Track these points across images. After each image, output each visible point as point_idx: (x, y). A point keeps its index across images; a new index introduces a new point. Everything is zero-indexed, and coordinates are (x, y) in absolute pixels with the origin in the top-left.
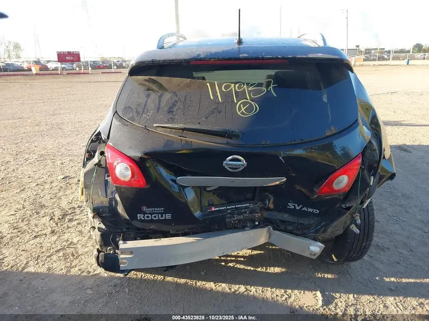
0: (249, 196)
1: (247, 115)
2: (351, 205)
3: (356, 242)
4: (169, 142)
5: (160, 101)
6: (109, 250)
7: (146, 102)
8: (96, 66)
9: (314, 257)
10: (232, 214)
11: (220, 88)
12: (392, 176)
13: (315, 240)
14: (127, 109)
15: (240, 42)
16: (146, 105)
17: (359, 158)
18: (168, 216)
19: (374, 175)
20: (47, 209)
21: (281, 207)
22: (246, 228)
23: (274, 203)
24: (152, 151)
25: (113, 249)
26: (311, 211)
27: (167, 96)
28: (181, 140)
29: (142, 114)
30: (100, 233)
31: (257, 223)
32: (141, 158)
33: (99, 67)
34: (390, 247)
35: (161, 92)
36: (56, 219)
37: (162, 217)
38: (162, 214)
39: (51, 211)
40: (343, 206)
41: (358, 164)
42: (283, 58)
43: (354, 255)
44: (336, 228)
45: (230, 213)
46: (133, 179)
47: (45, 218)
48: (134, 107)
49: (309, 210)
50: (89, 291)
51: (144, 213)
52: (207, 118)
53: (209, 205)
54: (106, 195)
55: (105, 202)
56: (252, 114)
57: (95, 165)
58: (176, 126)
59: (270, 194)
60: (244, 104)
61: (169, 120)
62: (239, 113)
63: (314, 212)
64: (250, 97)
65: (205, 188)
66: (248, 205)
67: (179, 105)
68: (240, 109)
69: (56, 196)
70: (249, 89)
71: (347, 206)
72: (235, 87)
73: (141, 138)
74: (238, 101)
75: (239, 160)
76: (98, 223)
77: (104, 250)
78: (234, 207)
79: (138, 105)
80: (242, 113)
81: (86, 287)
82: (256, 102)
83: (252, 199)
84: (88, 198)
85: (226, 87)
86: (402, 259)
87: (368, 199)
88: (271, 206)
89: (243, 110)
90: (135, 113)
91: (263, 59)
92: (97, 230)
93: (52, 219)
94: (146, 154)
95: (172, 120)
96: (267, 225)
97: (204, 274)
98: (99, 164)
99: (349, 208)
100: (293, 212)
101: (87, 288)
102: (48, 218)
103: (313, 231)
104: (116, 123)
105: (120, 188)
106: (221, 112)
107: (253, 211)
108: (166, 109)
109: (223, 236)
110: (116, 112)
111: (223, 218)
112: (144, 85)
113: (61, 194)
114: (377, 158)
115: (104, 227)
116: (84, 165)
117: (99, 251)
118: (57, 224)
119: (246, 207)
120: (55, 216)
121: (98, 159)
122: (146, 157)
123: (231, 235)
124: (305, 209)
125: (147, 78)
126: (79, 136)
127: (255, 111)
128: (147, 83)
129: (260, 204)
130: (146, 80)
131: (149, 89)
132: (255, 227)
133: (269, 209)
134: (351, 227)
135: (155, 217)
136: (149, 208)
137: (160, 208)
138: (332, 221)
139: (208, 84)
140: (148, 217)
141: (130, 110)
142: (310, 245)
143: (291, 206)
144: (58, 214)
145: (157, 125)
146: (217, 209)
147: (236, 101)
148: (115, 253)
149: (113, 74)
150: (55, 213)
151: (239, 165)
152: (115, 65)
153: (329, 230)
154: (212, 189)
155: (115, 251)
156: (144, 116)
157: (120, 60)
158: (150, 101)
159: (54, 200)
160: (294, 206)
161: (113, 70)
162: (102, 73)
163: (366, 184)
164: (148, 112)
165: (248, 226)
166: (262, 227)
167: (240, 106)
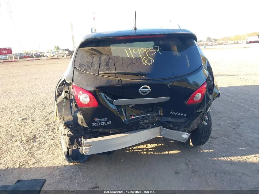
0: (150, 109)
1: (148, 64)
2: (201, 111)
3: (204, 132)
4: (109, 81)
5: (100, 60)
6: (75, 147)
7: (92, 61)
8: (22, 57)
9: (184, 142)
10: (143, 119)
11: (132, 51)
12: (219, 95)
13: (185, 131)
14: (81, 65)
15: (135, 29)
16: (92, 62)
17: (205, 84)
18: (109, 123)
19: (211, 94)
20: (16, 137)
21: (166, 114)
22: (149, 128)
23: (163, 112)
24: (100, 86)
25: (77, 146)
26: (183, 115)
27: (103, 57)
28: (116, 79)
29: (91, 67)
30: (69, 137)
31: (155, 124)
32: (94, 90)
33: (25, 57)
34: (218, 137)
35: (100, 55)
36: (25, 142)
37: (106, 123)
38: (106, 122)
39: (19, 138)
40: (198, 111)
41: (205, 87)
42: (164, 34)
43: (203, 141)
44: (194, 125)
45: (142, 119)
46: (90, 102)
47: (17, 142)
48: (86, 64)
49: (181, 115)
50: (58, 177)
51: (96, 122)
52: (127, 67)
53: (130, 116)
54: (72, 115)
55: (72, 119)
56: (151, 64)
57: (64, 98)
58: (112, 72)
59: (161, 107)
60: (146, 59)
61: (107, 69)
62: (144, 64)
63: (184, 115)
64: (148, 55)
65: (128, 105)
66: (150, 114)
67: (111, 61)
68: (144, 61)
69: (20, 130)
70: (148, 51)
71: (200, 111)
72: (140, 50)
73: (93, 80)
74: (143, 58)
75: (147, 88)
76: (67, 131)
77: (71, 147)
78: (143, 116)
79: (88, 63)
80: (146, 63)
81: (55, 176)
82: (151, 57)
83: (152, 111)
84: (61, 118)
85: (135, 51)
86: (225, 142)
87: (209, 107)
88: (162, 114)
89: (146, 62)
90: (87, 67)
91: (154, 35)
92: (66, 136)
93: (21, 142)
94: (97, 88)
95: (109, 69)
96: (160, 125)
97: (123, 160)
98: (66, 98)
99: (201, 113)
100: (173, 116)
101: (57, 176)
102: (19, 142)
103: (183, 127)
104: (76, 73)
105: (83, 108)
106: (135, 63)
107: (153, 117)
108: (104, 64)
109: (138, 132)
110: (75, 67)
111: (138, 122)
112: (89, 52)
113: (23, 128)
114: (212, 85)
115: (71, 133)
116: (56, 100)
117: (68, 149)
118: (26, 144)
119: (149, 116)
120: (23, 140)
121: (64, 95)
122: (97, 90)
123: (142, 132)
124: (179, 114)
125: (90, 48)
126: (24, 96)
127: (152, 62)
128: (90, 51)
129: (156, 114)
130: (89, 50)
131: (92, 54)
132: (153, 127)
133: (160, 116)
134: (203, 122)
135: (102, 124)
136: (98, 119)
137: (105, 118)
138: (193, 120)
139: (125, 50)
140: (98, 124)
141: (84, 65)
142: (183, 134)
143: (172, 113)
144: (24, 139)
145: (101, 72)
146: (135, 117)
147: (141, 58)
148: (78, 148)
149: (35, 61)
150: (22, 139)
151: (147, 91)
152: (35, 55)
153: (191, 126)
154: (132, 106)
155: (78, 147)
156: (92, 68)
157: (38, 52)
158: (94, 60)
159: (20, 132)
160: (174, 113)
161: (34, 59)
162: (27, 60)
163: (208, 99)
164: (94, 66)
165: (150, 126)
166: (158, 127)
167: (144, 60)
